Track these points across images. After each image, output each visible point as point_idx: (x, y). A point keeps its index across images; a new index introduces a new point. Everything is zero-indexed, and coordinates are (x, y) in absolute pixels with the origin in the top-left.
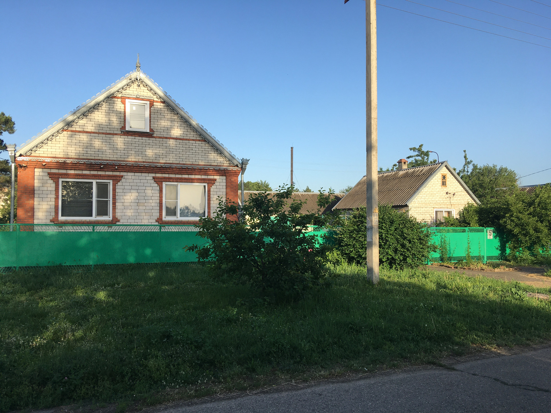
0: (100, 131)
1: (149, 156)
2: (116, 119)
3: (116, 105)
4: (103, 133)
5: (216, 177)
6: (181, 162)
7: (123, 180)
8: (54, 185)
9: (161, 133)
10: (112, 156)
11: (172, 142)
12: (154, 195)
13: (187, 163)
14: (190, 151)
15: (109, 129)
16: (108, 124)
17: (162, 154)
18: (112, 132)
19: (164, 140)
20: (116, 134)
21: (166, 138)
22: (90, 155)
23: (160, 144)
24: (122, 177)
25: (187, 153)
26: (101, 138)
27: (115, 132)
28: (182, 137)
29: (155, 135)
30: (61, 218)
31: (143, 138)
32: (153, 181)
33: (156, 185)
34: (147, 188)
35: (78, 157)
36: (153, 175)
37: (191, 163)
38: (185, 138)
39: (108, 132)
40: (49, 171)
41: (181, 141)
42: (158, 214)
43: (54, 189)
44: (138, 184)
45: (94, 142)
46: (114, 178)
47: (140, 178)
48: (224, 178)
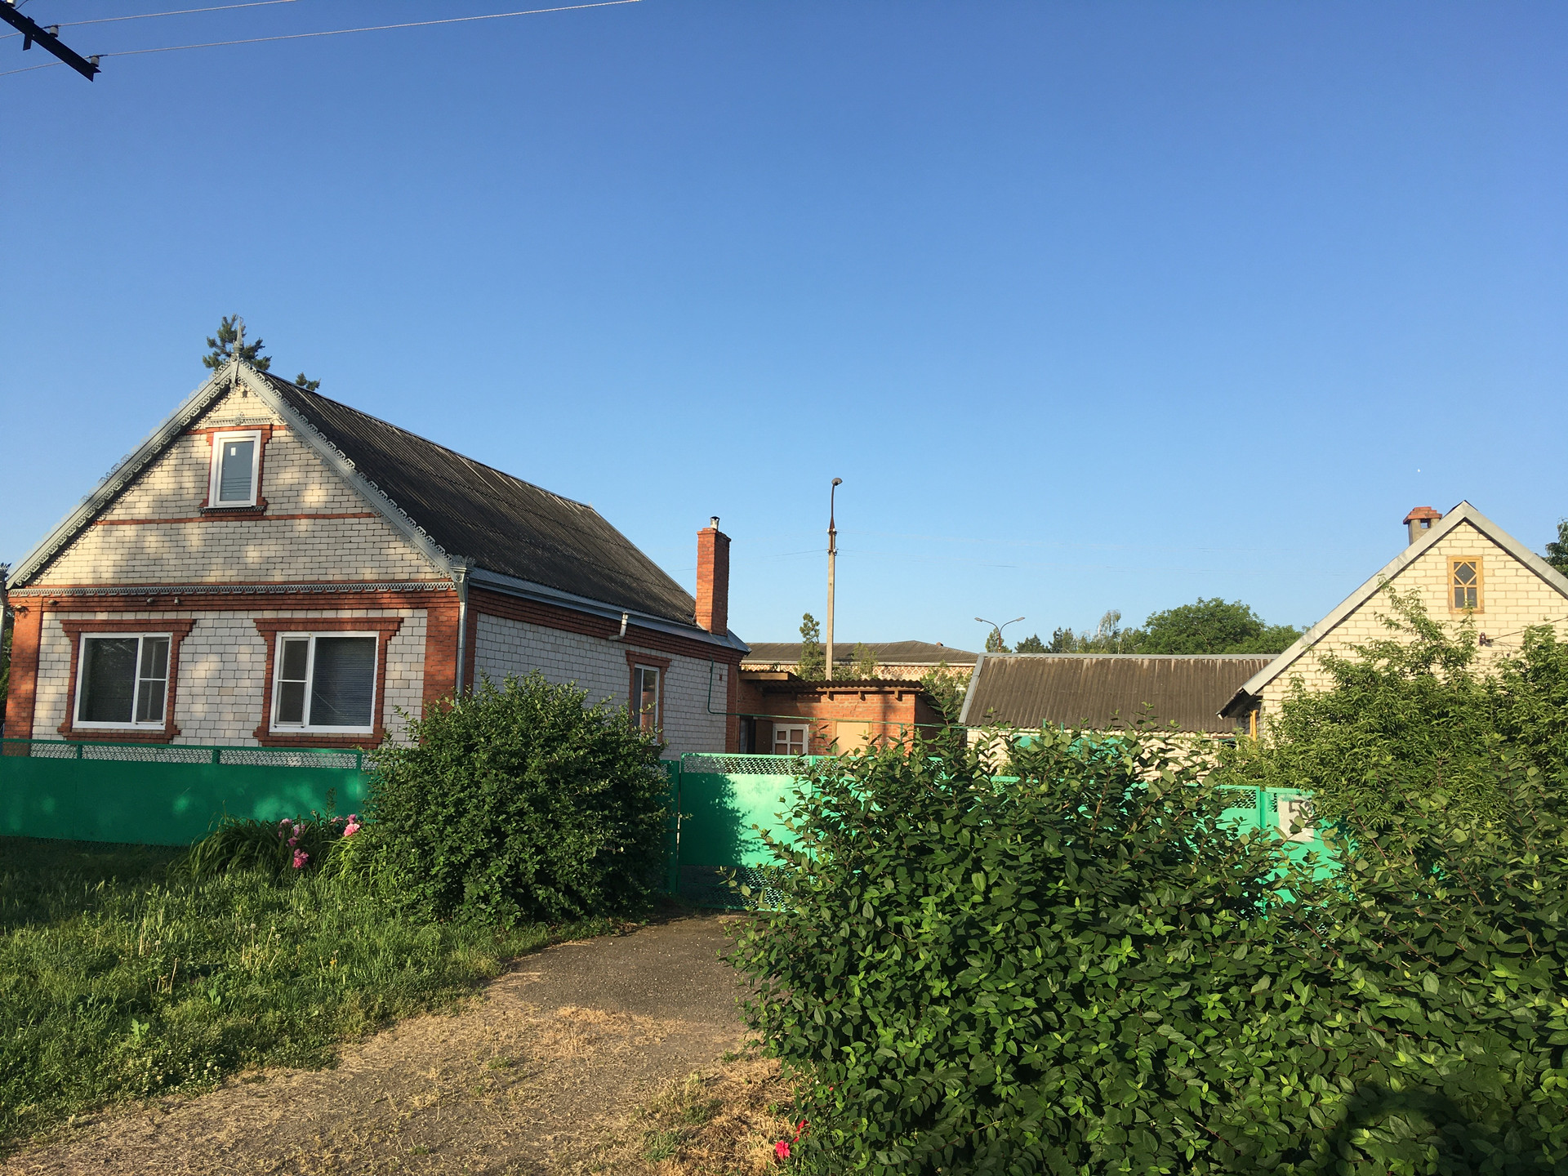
0: (163, 517)
1: (252, 566)
2: (192, 485)
3: (195, 449)
4: (166, 521)
5: (404, 613)
6: (322, 578)
7: (196, 631)
8: (69, 649)
9: (284, 506)
10: (179, 574)
11: (303, 525)
12: (256, 666)
13: (337, 578)
14: (346, 546)
15: (178, 510)
16: (178, 498)
17: (280, 560)
18: (183, 516)
19: (289, 522)
20: (191, 520)
21: (293, 517)
22: (138, 575)
23: (278, 535)
24: (194, 622)
25: (338, 553)
26: (162, 532)
27: (190, 515)
28: (329, 512)
29: (268, 513)
30: (78, 725)
31: (245, 523)
32: (255, 632)
33: (261, 640)
34: (243, 649)
35: (116, 581)
36: (258, 615)
37: (345, 578)
38: (335, 512)
39: (176, 516)
40: (64, 616)
41: (326, 521)
42: (259, 717)
43: (68, 657)
44: (226, 641)
45: (147, 544)
46: (176, 627)
47: (231, 623)
48: (424, 613)
